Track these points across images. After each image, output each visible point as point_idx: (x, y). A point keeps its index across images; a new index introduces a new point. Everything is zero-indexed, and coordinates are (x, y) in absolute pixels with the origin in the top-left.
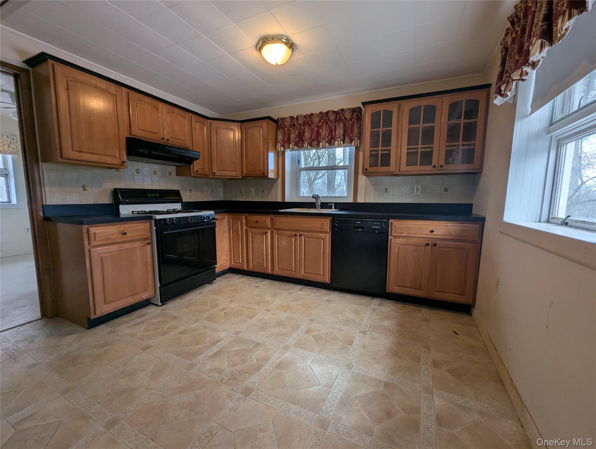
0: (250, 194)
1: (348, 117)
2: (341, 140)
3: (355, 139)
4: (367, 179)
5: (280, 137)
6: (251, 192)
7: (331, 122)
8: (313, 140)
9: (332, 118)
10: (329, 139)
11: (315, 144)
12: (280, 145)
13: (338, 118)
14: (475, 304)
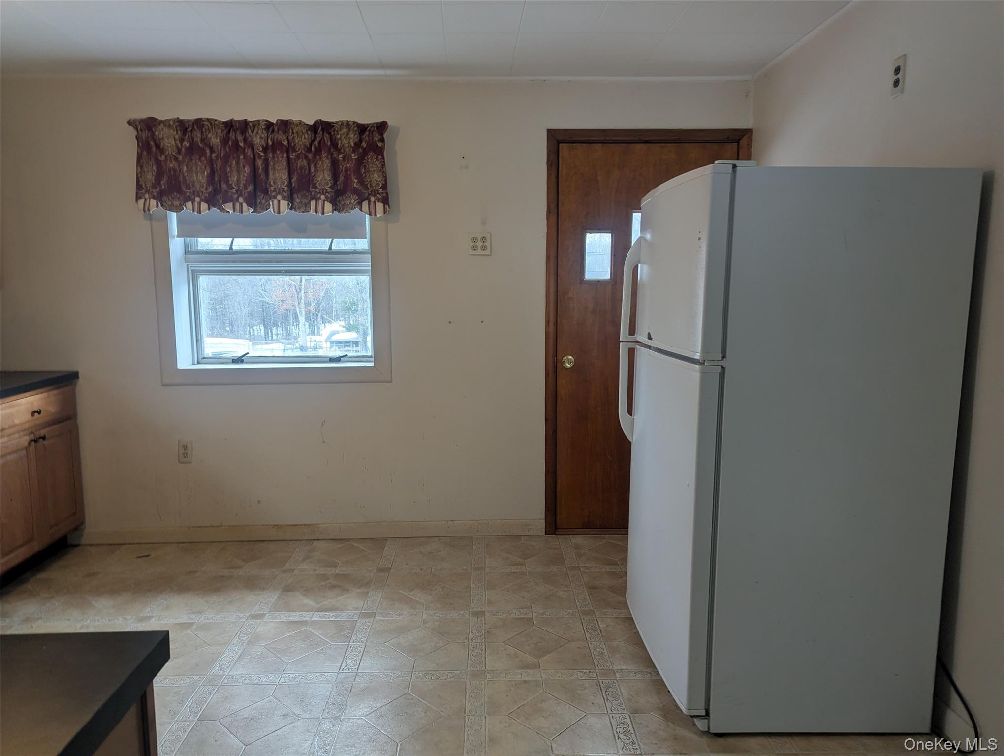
14: (83, 523)
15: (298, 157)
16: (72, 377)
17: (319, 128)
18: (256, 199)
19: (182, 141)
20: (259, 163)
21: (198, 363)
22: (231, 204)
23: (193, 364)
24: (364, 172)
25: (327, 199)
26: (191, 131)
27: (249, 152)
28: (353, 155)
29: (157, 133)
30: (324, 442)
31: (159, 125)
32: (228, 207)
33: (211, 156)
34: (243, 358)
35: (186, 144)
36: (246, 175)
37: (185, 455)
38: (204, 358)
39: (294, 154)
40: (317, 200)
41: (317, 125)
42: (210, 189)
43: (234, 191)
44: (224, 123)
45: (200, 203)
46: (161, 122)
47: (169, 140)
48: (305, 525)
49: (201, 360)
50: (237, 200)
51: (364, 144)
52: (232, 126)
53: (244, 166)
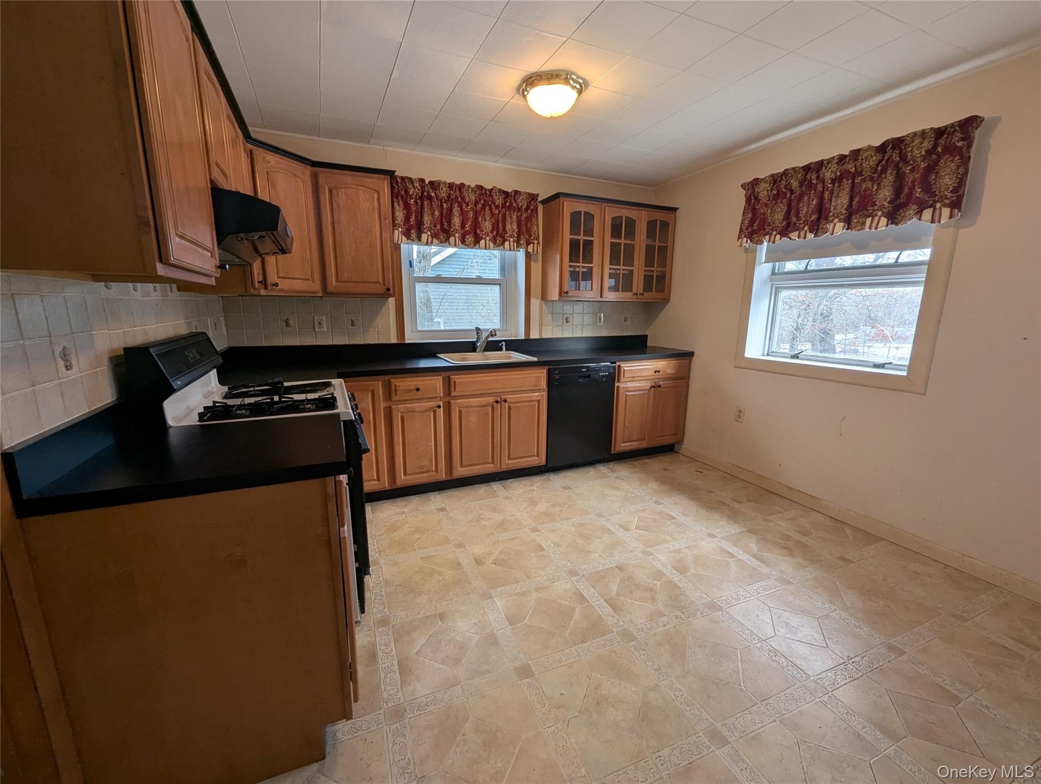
0: (317, 330)
1: (522, 206)
2: (514, 242)
3: (533, 243)
4: (544, 306)
5: (400, 215)
6: (320, 324)
7: (497, 207)
8: (468, 233)
9: (499, 201)
10: (494, 236)
11: (470, 239)
12: (401, 232)
13: (508, 204)
14: (682, 441)
15: (864, 180)
16: (691, 354)
17: (889, 146)
18: (819, 225)
19: (772, 190)
20: (826, 194)
21: (768, 355)
22: (797, 233)
23: (763, 355)
24: (934, 179)
25: (884, 215)
26: (780, 181)
27: (820, 187)
28: (922, 164)
29: (756, 189)
30: (841, 435)
31: (761, 182)
32: (794, 235)
33: (790, 197)
34: (799, 355)
35: (775, 192)
36: (812, 206)
37: (740, 417)
38: (773, 352)
39: (859, 178)
40: (873, 217)
41: (887, 144)
42: (785, 223)
43: (802, 222)
44: (802, 167)
45: (776, 235)
46: (762, 180)
47: (763, 191)
48: (811, 496)
49: (769, 354)
50: (803, 228)
51: (939, 149)
52: (810, 169)
53: (813, 199)
